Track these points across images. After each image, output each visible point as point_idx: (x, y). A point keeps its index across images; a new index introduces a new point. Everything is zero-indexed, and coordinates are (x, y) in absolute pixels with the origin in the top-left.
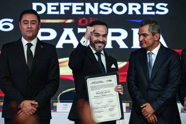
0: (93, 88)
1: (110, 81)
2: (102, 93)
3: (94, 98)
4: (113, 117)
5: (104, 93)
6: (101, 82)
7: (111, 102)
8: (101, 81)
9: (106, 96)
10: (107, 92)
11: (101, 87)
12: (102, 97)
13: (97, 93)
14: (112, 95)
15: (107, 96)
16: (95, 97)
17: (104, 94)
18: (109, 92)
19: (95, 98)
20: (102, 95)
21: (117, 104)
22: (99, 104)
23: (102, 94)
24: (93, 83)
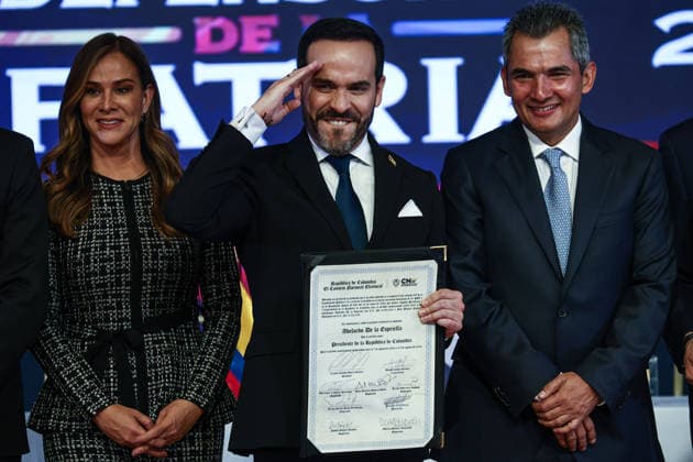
0: (331, 308)
1: (408, 282)
2: (368, 330)
3: (332, 349)
4: (398, 437)
5: (376, 334)
6: (370, 284)
7: (400, 370)
8: (371, 282)
9: (382, 346)
10: (388, 330)
11: (368, 304)
12: (365, 346)
13: (345, 331)
14: (407, 341)
15: (386, 345)
16: (334, 345)
17: (371, 337)
18: (398, 328)
19: (335, 348)
20: (364, 340)
21: (422, 382)
22: (345, 374)
23: (364, 334)
24: (337, 286)
